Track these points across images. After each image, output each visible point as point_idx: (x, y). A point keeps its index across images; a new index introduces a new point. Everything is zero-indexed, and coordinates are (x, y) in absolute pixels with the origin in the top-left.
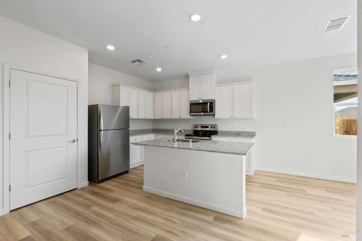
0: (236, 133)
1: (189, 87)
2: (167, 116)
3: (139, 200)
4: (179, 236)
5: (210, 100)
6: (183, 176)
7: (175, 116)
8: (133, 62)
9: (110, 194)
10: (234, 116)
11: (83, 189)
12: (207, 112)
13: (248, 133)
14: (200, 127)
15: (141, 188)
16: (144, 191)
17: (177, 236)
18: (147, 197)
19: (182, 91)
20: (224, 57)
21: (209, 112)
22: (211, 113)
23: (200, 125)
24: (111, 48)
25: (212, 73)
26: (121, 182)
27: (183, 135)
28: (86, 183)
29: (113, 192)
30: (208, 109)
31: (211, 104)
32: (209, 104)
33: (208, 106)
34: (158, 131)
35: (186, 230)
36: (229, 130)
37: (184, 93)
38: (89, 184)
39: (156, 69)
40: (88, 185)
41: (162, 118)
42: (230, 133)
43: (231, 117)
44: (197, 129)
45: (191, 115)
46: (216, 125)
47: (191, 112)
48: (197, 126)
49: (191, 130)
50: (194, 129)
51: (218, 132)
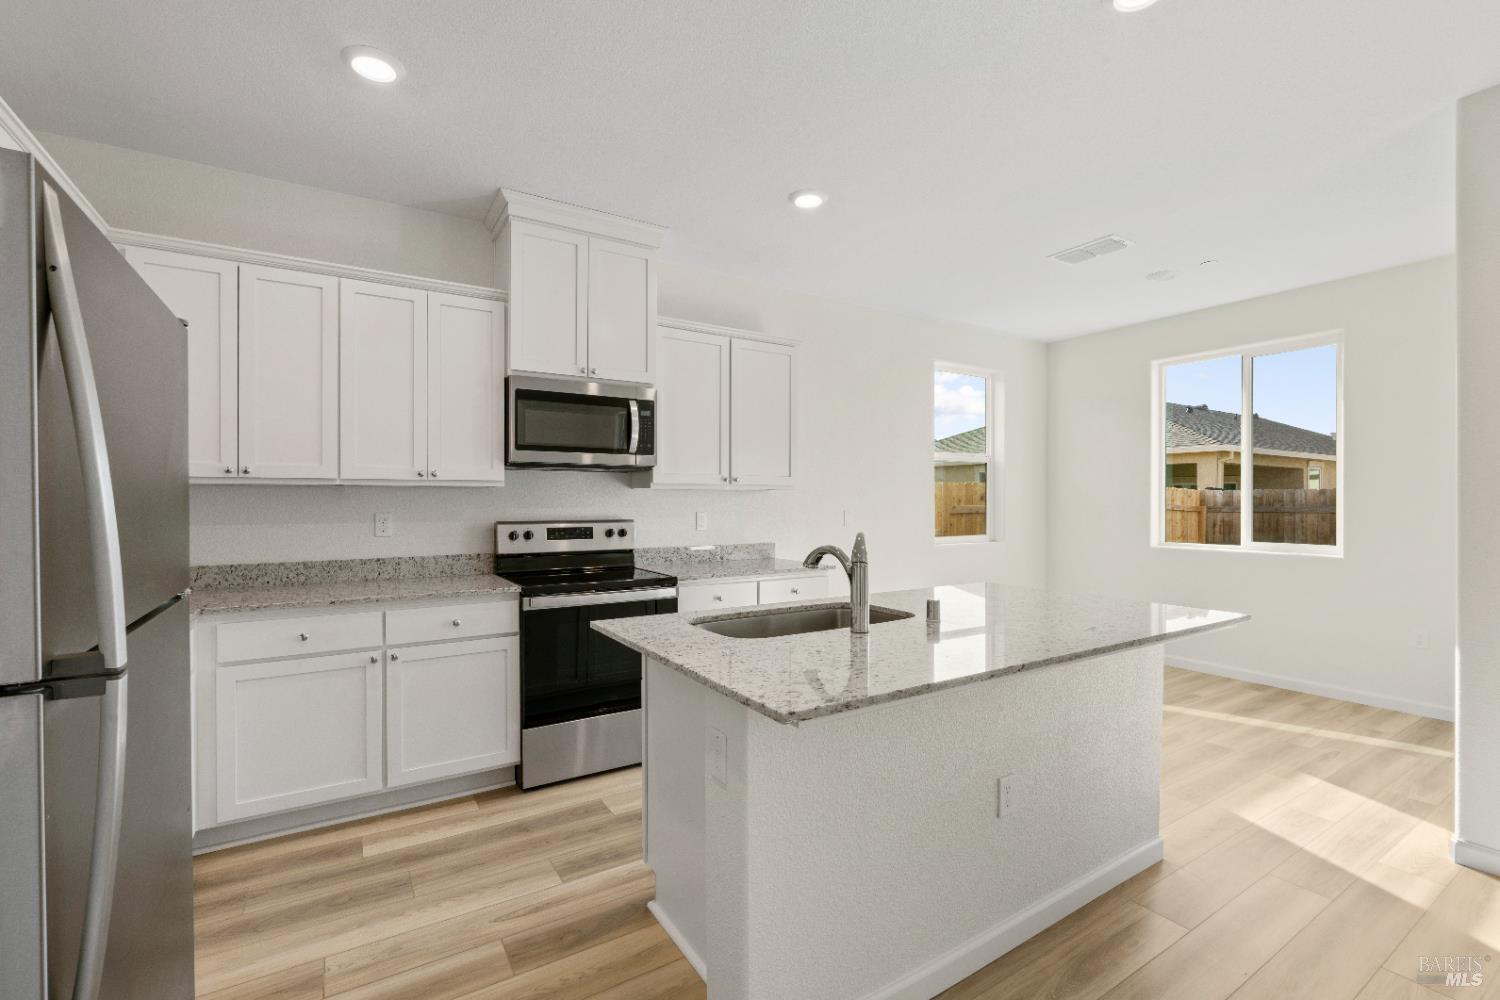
0: (708, 555)
5: (638, 390)
10: (734, 475)
12: (626, 451)
14: (545, 535)
21: (632, 454)
22: (641, 460)
23: (542, 526)
25: (653, 247)
30: (634, 435)
31: (643, 414)
32: (633, 409)
33: (634, 419)
37: (459, 311)
41: (227, 470)
42: (684, 556)
43: (725, 480)
44: (521, 547)
45: (509, 464)
46: (632, 521)
47: (520, 443)
48: (521, 530)
49: (470, 557)
50: (502, 550)
51: (636, 555)
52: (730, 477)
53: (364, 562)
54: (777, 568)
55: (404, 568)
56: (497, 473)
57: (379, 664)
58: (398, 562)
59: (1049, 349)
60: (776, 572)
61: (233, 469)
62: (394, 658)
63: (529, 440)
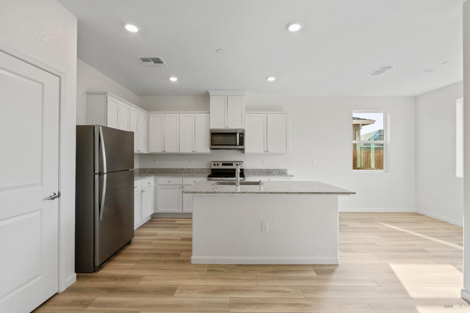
0: (266, 171)
1: (209, 110)
2: (170, 149)
3: (205, 279)
4: (311, 306)
5: (239, 130)
6: (263, 230)
7: (186, 149)
8: (145, 60)
9: (142, 283)
10: (268, 150)
11: (70, 290)
12: (236, 145)
13: (279, 171)
14: (222, 165)
15: (189, 261)
16: (194, 264)
17: (308, 306)
18: (208, 271)
19: (197, 115)
20: (271, 79)
21: (238, 146)
22: (241, 147)
23: (221, 163)
24: (131, 28)
25: (243, 95)
26: (139, 260)
27: (205, 177)
28: (70, 278)
29: (143, 278)
30: (238, 141)
31: (241, 136)
32: (238, 135)
33: (238, 137)
34: (149, 172)
35: (307, 295)
36: (258, 168)
37: (201, 117)
38: (78, 277)
39: (169, 78)
40: (75, 280)
41: (162, 151)
42: (259, 171)
43: (265, 151)
44: (216, 167)
45: (211, 149)
46: (243, 162)
47: (212, 144)
48: (216, 163)
49: (207, 169)
50: (212, 168)
51: (244, 170)
52: (267, 151)
53: (187, 169)
54: (288, 175)
55: (194, 170)
56: (208, 151)
57: (182, 188)
58: (193, 169)
59: (416, 98)
60: (288, 176)
61: (163, 151)
62: (184, 187)
63: (214, 143)
